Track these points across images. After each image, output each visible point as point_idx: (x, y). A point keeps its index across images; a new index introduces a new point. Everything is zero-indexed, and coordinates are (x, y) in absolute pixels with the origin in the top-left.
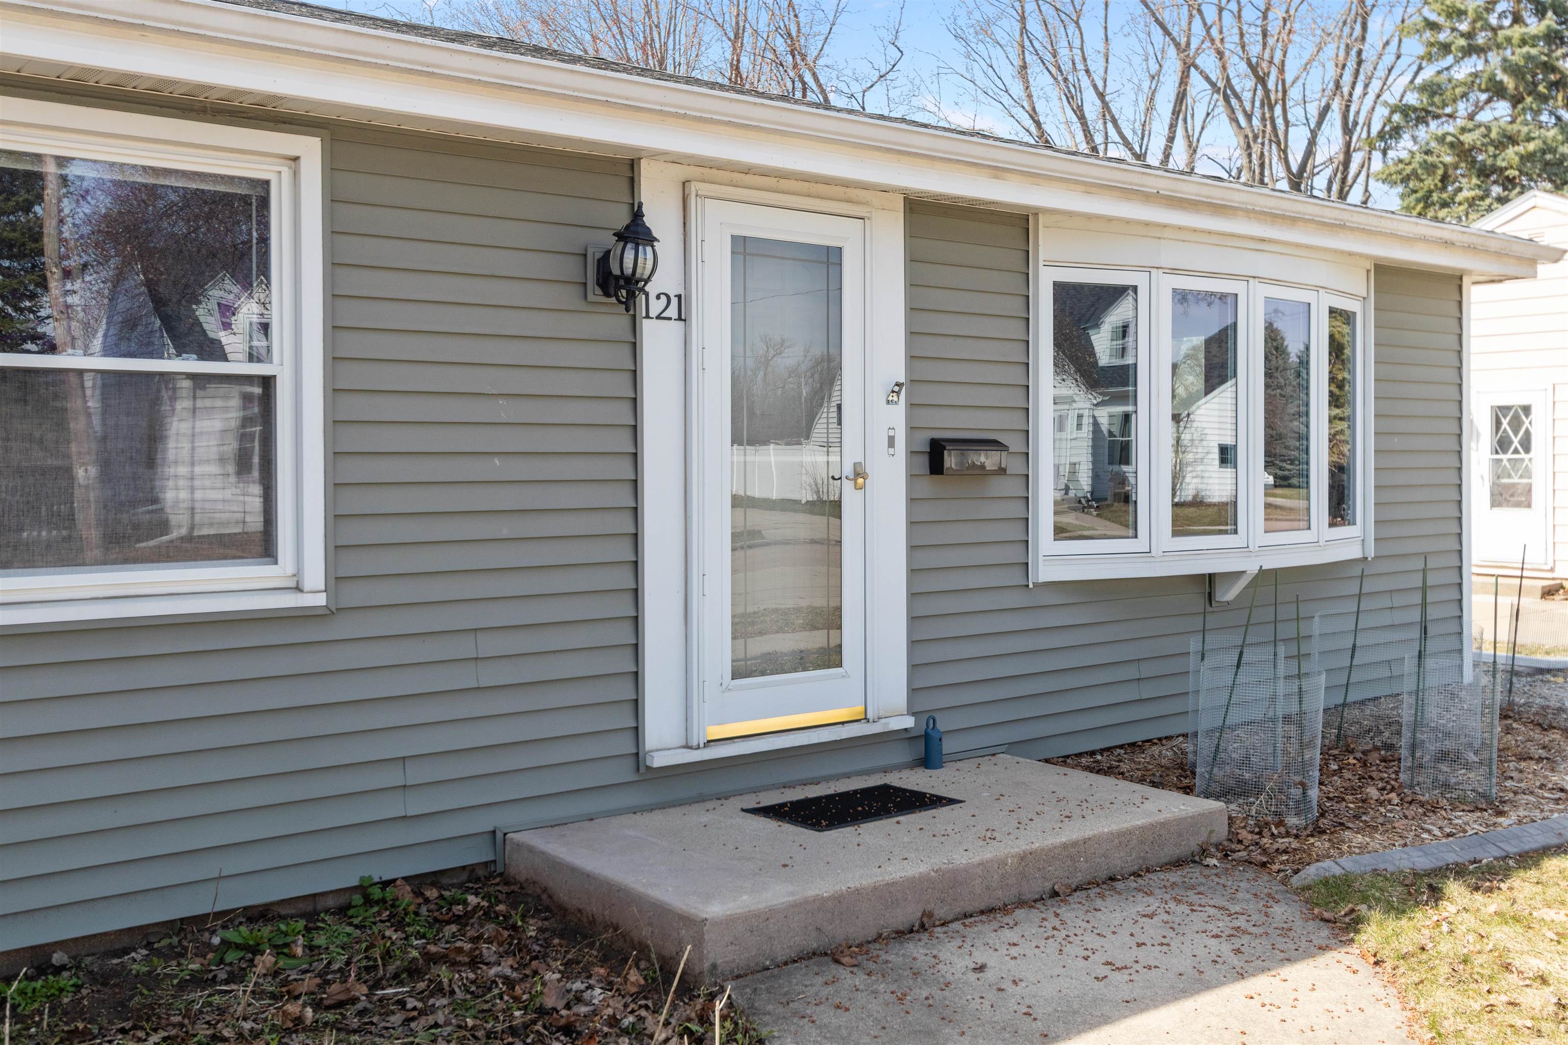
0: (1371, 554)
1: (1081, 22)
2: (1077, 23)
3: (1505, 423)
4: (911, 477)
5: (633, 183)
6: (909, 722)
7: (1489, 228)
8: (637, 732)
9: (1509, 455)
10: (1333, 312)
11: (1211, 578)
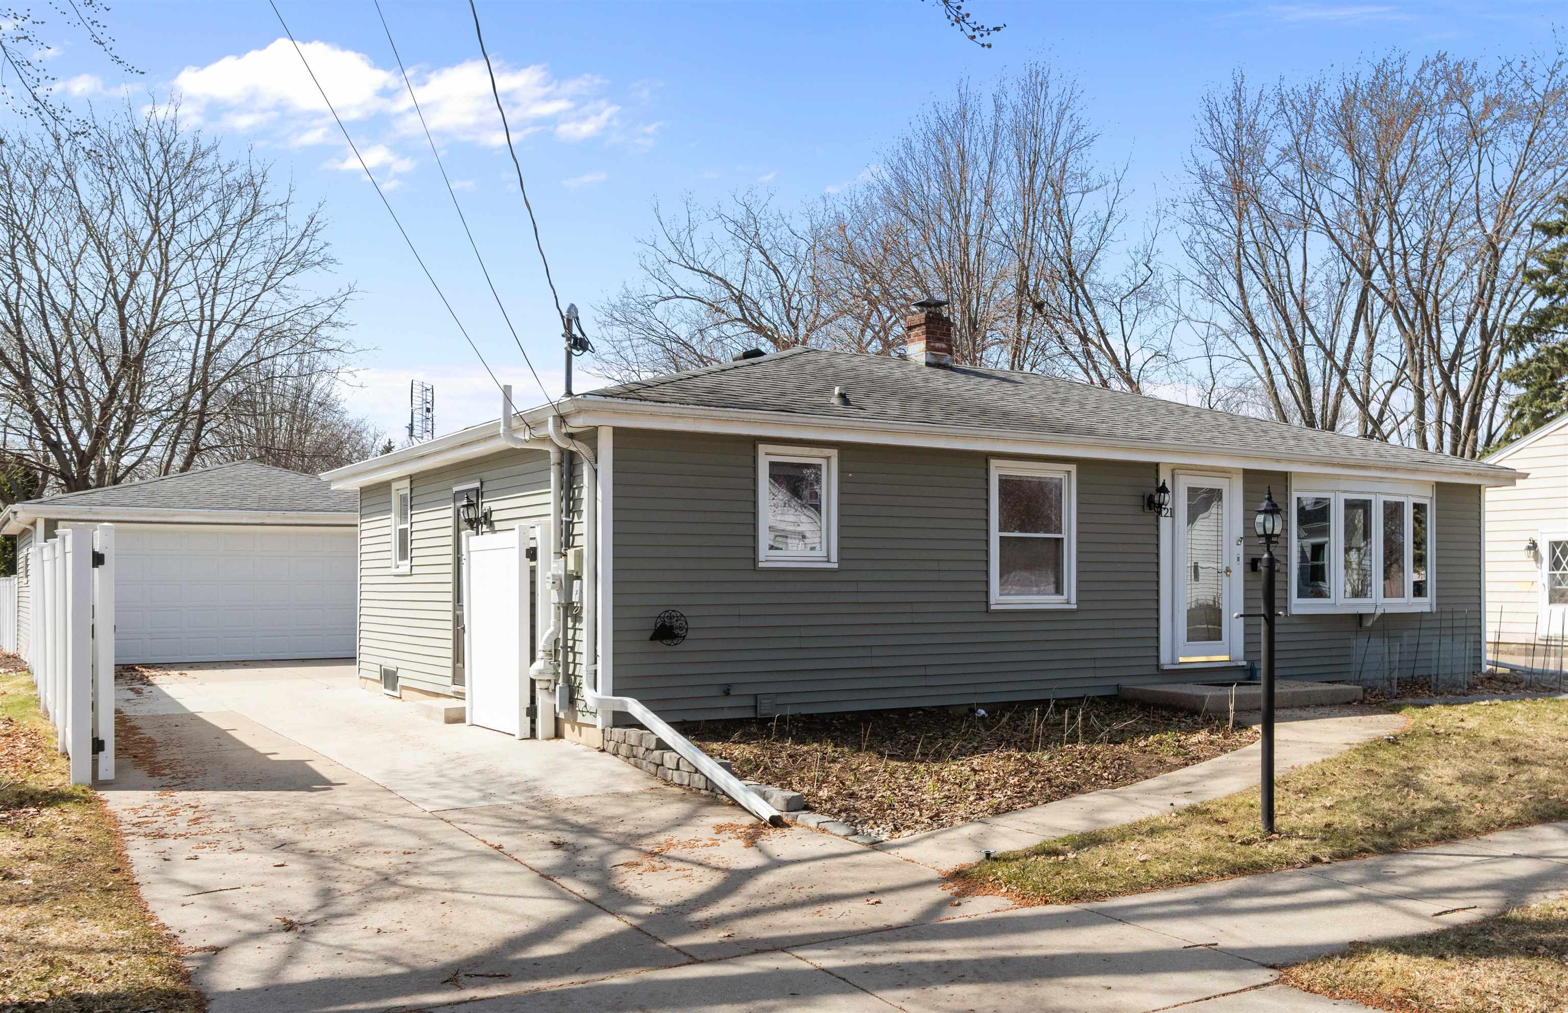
0: (1435, 610)
1: (1289, 258)
2: (1285, 258)
3: (1558, 551)
4: (1245, 572)
5: (1157, 471)
6: (1244, 663)
7: (1491, 462)
8: (1158, 657)
9: (1561, 572)
10: (1416, 506)
11: (1361, 616)
